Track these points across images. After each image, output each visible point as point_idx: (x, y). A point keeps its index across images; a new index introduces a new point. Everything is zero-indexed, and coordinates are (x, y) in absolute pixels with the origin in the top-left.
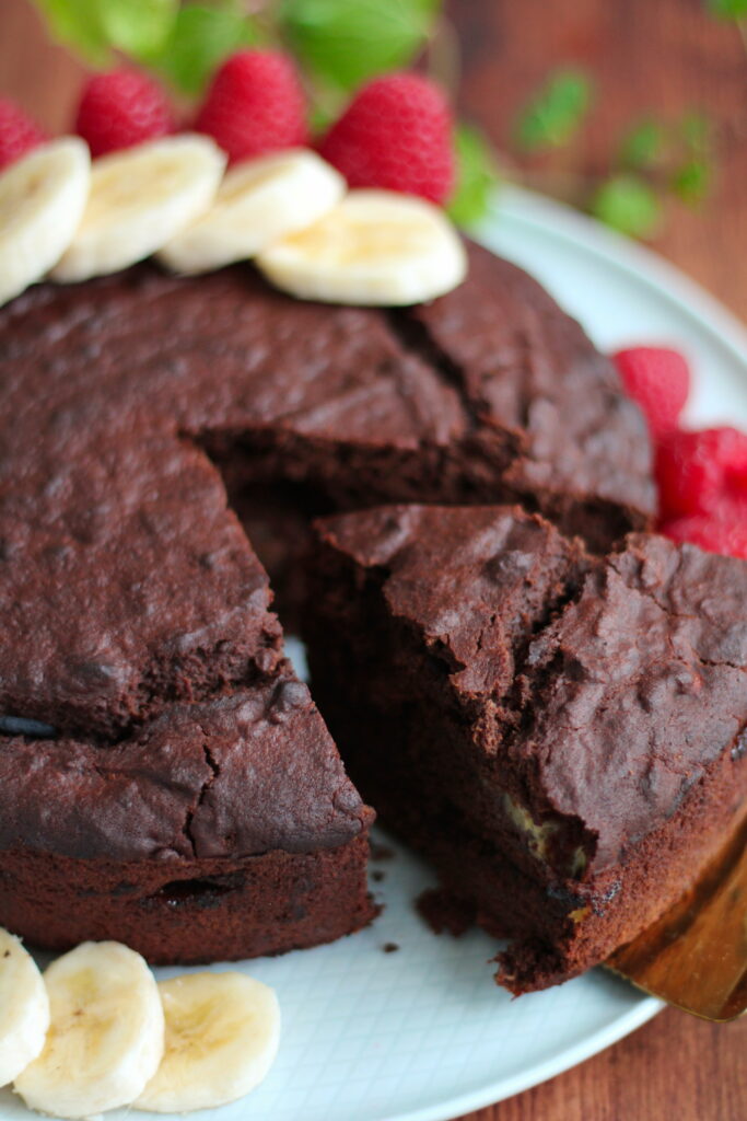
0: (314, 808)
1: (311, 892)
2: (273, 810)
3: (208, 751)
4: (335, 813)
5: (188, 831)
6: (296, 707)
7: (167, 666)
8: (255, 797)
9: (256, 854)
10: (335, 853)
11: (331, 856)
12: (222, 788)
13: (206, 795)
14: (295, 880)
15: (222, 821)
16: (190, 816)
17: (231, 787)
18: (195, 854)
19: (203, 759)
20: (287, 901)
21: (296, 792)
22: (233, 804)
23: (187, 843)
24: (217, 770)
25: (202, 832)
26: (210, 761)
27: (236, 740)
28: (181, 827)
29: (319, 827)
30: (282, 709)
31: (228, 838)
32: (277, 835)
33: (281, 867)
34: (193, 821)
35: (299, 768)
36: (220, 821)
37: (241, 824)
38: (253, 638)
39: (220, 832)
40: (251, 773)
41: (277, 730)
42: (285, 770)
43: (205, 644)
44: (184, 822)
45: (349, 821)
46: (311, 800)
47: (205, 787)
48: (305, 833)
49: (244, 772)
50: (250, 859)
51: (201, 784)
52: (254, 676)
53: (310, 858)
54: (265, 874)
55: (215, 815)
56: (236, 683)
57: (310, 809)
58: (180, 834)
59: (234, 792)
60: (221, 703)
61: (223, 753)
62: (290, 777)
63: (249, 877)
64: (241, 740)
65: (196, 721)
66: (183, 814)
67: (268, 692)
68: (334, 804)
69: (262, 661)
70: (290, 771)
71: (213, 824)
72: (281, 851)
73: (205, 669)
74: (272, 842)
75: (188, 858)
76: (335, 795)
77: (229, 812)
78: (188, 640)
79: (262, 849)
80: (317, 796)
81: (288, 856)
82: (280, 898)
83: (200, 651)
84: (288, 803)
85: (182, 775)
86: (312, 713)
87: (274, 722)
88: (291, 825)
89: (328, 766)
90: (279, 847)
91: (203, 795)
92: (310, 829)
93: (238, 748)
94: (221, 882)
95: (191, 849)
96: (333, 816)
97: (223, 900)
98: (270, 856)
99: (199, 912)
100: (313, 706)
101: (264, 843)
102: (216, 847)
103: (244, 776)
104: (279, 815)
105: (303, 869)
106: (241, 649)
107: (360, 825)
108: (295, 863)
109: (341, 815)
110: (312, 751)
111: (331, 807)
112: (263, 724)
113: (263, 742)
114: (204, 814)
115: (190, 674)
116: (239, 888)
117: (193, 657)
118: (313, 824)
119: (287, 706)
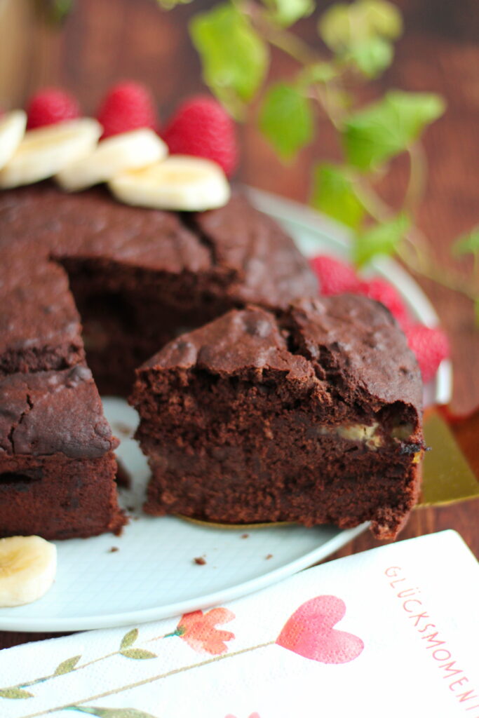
0: (83, 430)
1: (81, 488)
2: (59, 429)
3: (28, 397)
4: (95, 435)
5: (10, 437)
6: (82, 379)
7: (15, 356)
8: (51, 421)
9: (47, 454)
10: (95, 463)
11: (93, 464)
12: (33, 415)
13: (23, 419)
14: (71, 477)
15: (30, 433)
16: (13, 429)
17: (37, 416)
18: (14, 452)
19: (25, 401)
20: (67, 492)
21: (74, 420)
22: (38, 424)
23: (9, 444)
24: (32, 406)
25: (18, 438)
26: (29, 402)
27: (45, 393)
28: (7, 434)
29: (85, 442)
30: (73, 380)
31: (33, 443)
32: (60, 443)
33: (63, 465)
34: (15, 432)
35: (78, 409)
36: (29, 433)
37: (40, 435)
38: (66, 348)
39: (28, 438)
40: (50, 410)
41: (70, 391)
42: (69, 410)
43: (38, 346)
44: (9, 432)
45: (103, 442)
46: (82, 426)
47: (23, 414)
48: (77, 444)
49: (47, 408)
50: (44, 457)
51: (22, 412)
52: (63, 365)
53: (80, 464)
54: (54, 471)
55: (27, 428)
56: (52, 369)
57: (80, 431)
58: (7, 438)
59: (39, 418)
60: (40, 374)
61: (37, 397)
62: (72, 414)
63: (45, 473)
64: (48, 393)
65: (25, 382)
66: (10, 428)
67: (67, 371)
68: (95, 429)
69: (69, 358)
70: (72, 410)
71: (24, 434)
72: (62, 453)
73: (36, 361)
74: (57, 447)
75: (8, 453)
76: (96, 425)
77: (34, 427)
78: (30, 342)
79: (51, 452)
80: (85, 425)
81: (66, 458)
82: (63, 489)
83: (35, 350)
84: (69, 427)
85: (12, 407)
86: (91, 384)
87: (69, 386)
88: (69, 438)
89: (94, 410)
90: (61, 450)
91: (22, 418)
92: (79, 442)
93: (45, 397)
94: (28, 474)
95: (11, 448)
96: (93, 437)
97: (29, 487)
98: (56, 456)
99: (17, 494)
100: (93, 380)
101: (52, 447)
102: (25, 447)
103: (46, 411)
104: (63, 432)
105: (76, 470)
106: (58, 351)
107: (109, 445)
108: (71, 465)
109: (98, 437)
110: (87, 402)
111: (93, 431)
112: (62, 387)
113: (60, 395)
114: (20, 428)
115: (28, 362)
116: (39, 479)
117: (31, 352)
118: (82, 440)
119: (77, 378)
